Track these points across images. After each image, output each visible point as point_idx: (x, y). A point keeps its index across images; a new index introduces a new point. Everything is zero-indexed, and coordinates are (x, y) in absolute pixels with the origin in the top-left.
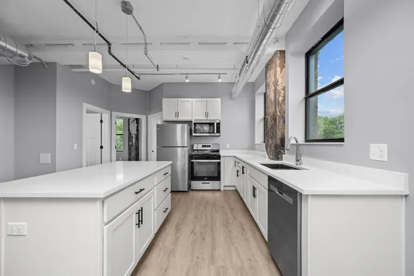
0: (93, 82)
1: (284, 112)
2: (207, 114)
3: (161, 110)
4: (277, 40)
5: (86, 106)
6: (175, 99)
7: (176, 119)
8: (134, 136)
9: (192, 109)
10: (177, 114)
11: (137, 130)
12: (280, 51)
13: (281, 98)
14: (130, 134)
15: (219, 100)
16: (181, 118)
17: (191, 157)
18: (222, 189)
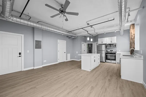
0: (83, 37)
1: (134, 41)
2: (111, 42)
3: (98, 41)
4: (131, 21)
5: (82, 42)
6: (102, 38)
7: (102, 43)
8: (90, 48)
9: (107, 40)
10: (102, 42)
11: (91, 46)
12: (133, 24)
13: (133, 37)
14: (89, 47)
15: (116, 37)
16: (103, 43)
17: (106, 53)
18: (116, 63)
